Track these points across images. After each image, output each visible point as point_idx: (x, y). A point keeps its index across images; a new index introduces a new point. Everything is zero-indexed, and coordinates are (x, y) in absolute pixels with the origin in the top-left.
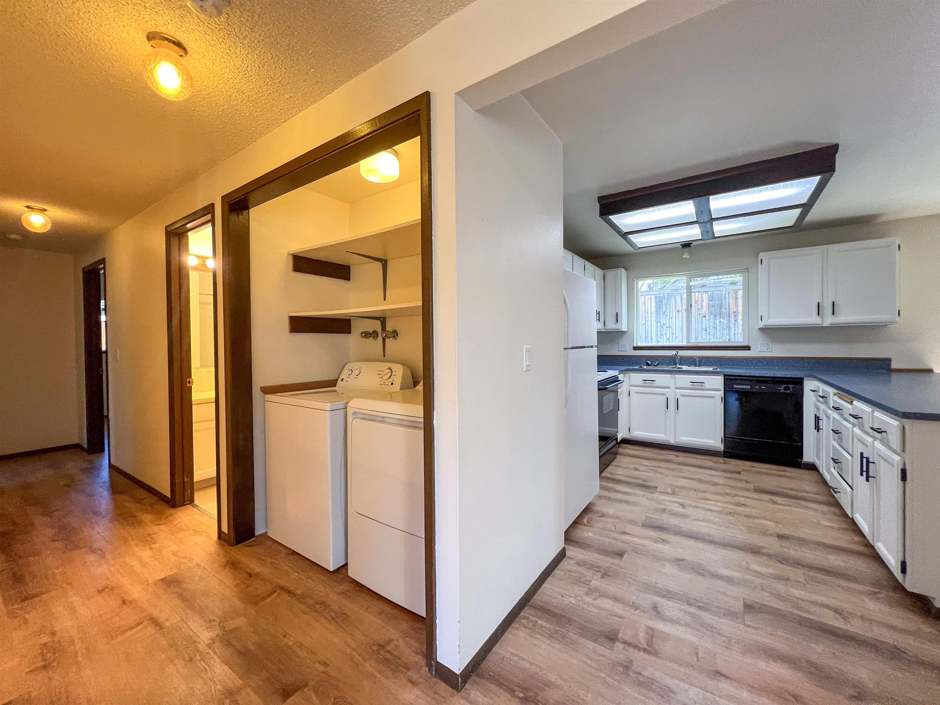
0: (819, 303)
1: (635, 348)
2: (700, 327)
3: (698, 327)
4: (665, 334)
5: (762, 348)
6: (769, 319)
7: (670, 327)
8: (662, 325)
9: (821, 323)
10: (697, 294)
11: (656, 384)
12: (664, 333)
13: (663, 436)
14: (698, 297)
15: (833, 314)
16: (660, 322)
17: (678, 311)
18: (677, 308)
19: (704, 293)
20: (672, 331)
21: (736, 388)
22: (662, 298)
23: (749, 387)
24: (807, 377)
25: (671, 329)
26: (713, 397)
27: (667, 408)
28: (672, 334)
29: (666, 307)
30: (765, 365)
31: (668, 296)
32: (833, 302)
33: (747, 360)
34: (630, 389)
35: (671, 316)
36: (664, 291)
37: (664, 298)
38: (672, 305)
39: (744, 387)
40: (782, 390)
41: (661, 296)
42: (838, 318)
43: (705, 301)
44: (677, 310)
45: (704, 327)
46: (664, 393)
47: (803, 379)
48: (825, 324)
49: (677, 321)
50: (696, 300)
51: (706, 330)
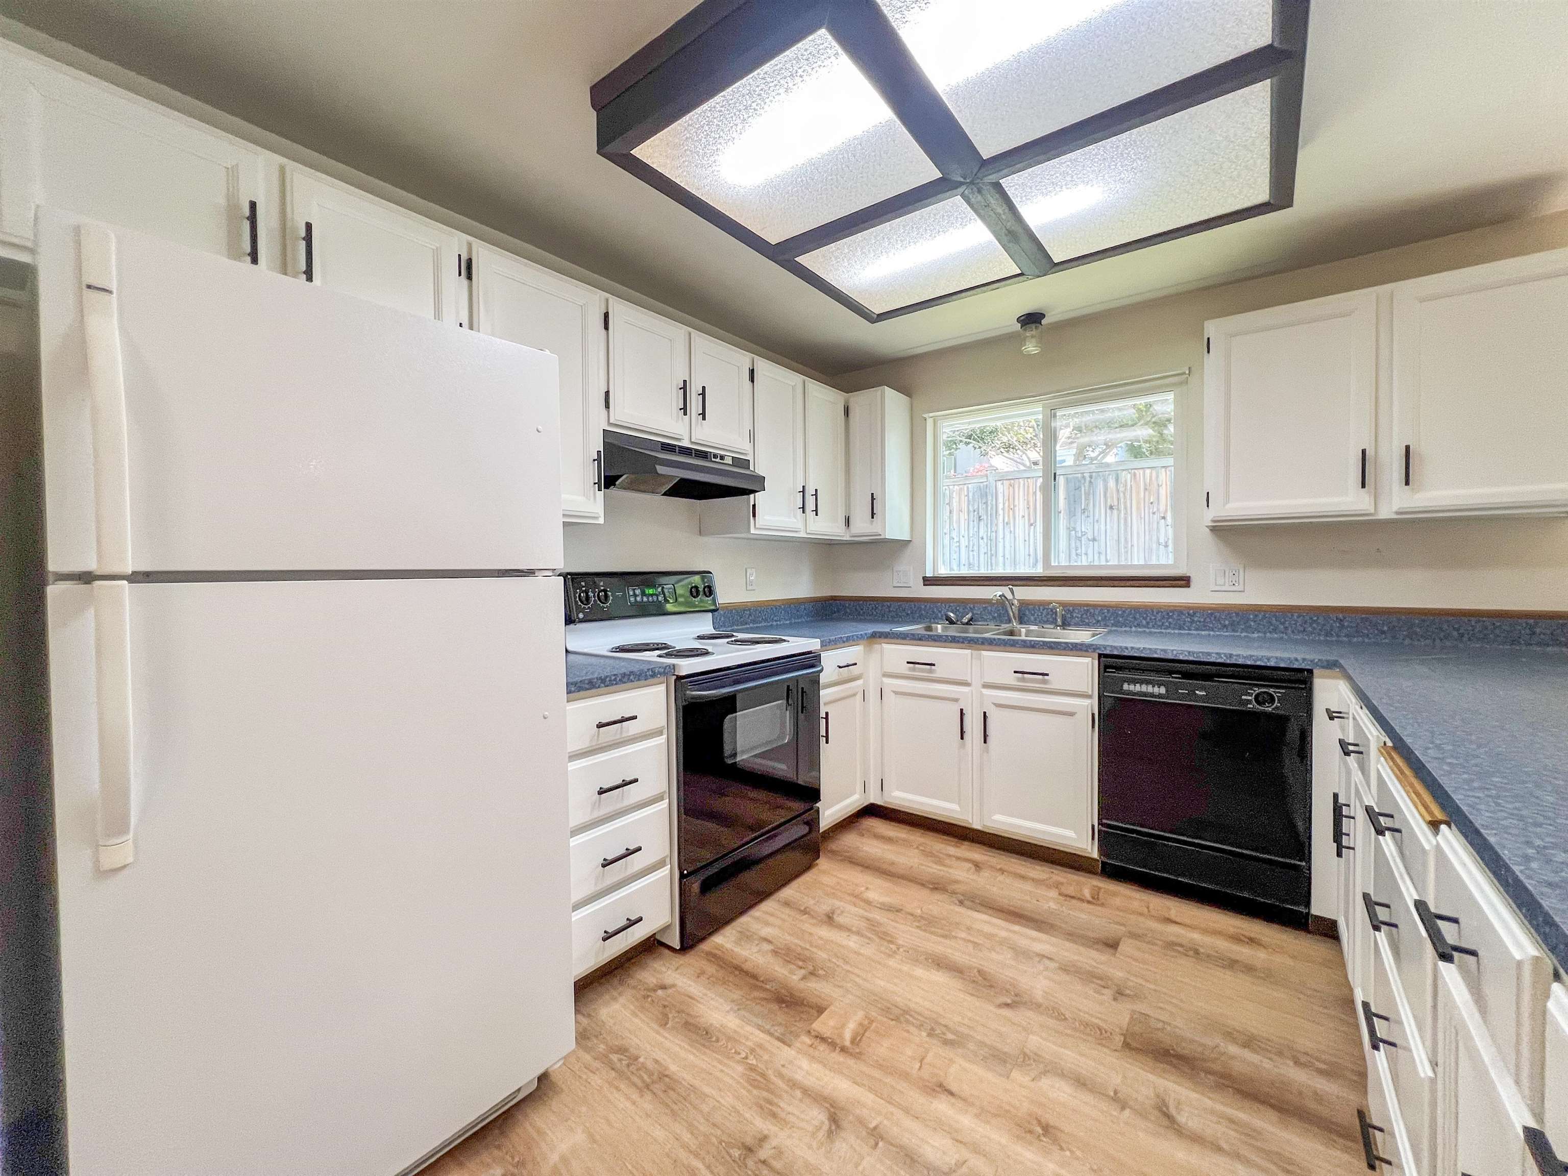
0: (1364, 452)
1: (929, 581)
2: (1155, 538)
3: (1151, 539)
4: (1086, 554)
5: (1220, 581)
6: (1227, 501)
7: (1094, 540)
8: (1080, 535)
9: (1372, 511)
10: (1148, 471)
11: (939, 672)
12: (1083, 552)
13: (955, 807)
14: (1151, 477)
15: (1407, 483)
16: (1074, 529)
17: (1111, 508)
18: (1109, 500)
19: (1163, 470)
20: (1099, 547)
21: (1129, 693)
22: (1080, 481)
23: (1163, 690)
24: (1323, 667)
25: (1096, 543)
26: (1072, 714)
27: (962, 738)
28: (1100, 553)
29: (1087, 499)
30: (1225, 626)
31: (1091, 477)
32: (1408, 448)
33: (1181, 613)
34: (882, 682)
35: (1096, 518)
36: (1083, 468)
37: (1083, 481)
38: (1098, 493)
39: (1150, 689)
40: (1249, 702)
41: (1077, 478)
42: (1418, 496)
43: (1164, 486)
44: (1109, 504)
45: (1162, 540)
46: (956, 697)
47: (1310, 672)
48: (1386, 512)
49: (1108, 527)
50: (1145, 484)
51: (1166, 546)
